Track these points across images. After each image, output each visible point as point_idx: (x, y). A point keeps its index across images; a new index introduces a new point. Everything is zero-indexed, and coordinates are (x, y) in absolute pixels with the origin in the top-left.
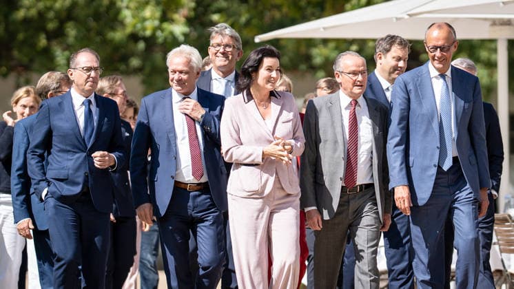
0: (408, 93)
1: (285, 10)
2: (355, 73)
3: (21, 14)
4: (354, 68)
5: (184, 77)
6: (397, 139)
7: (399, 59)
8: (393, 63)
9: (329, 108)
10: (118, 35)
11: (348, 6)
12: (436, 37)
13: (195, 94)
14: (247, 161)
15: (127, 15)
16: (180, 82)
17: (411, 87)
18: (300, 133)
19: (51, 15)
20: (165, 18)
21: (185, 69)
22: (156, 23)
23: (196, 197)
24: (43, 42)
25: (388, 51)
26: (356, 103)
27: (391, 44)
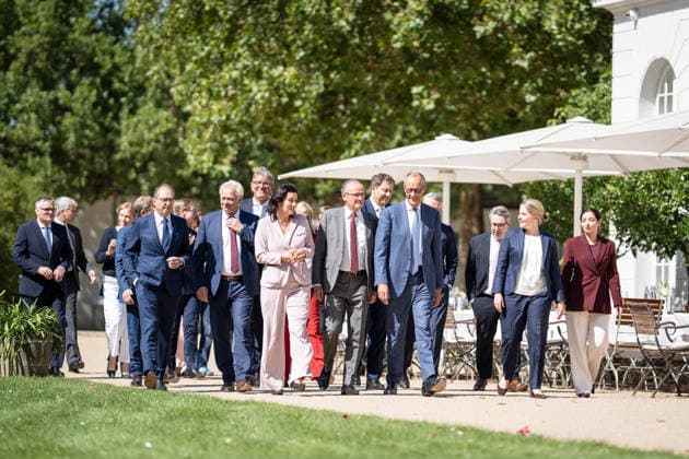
0: (391, 220)
1: (298, 158)
2: (356, 195)
3: (118, 156)
4: (356, 192)
5: (231, 202)
6: (382, 252)
7: (387, 191)
8: (383, 193)
9: (337, 217)
10: (186, 173)
11: (342, 157)
12: (411, 182)
13: (238, 214)
14: (272, 263)
15: (191, 159)
16: (227, 205)
17: (392, 216)
18: (312, 243)
19: (139, 157)
20: (216, 161)
21: (232, 197)
22: (210, 164)
23: (233, 285)
24: (132, 175)
25: (379, 184)
26: (356, 215)
27: (382, 181)
